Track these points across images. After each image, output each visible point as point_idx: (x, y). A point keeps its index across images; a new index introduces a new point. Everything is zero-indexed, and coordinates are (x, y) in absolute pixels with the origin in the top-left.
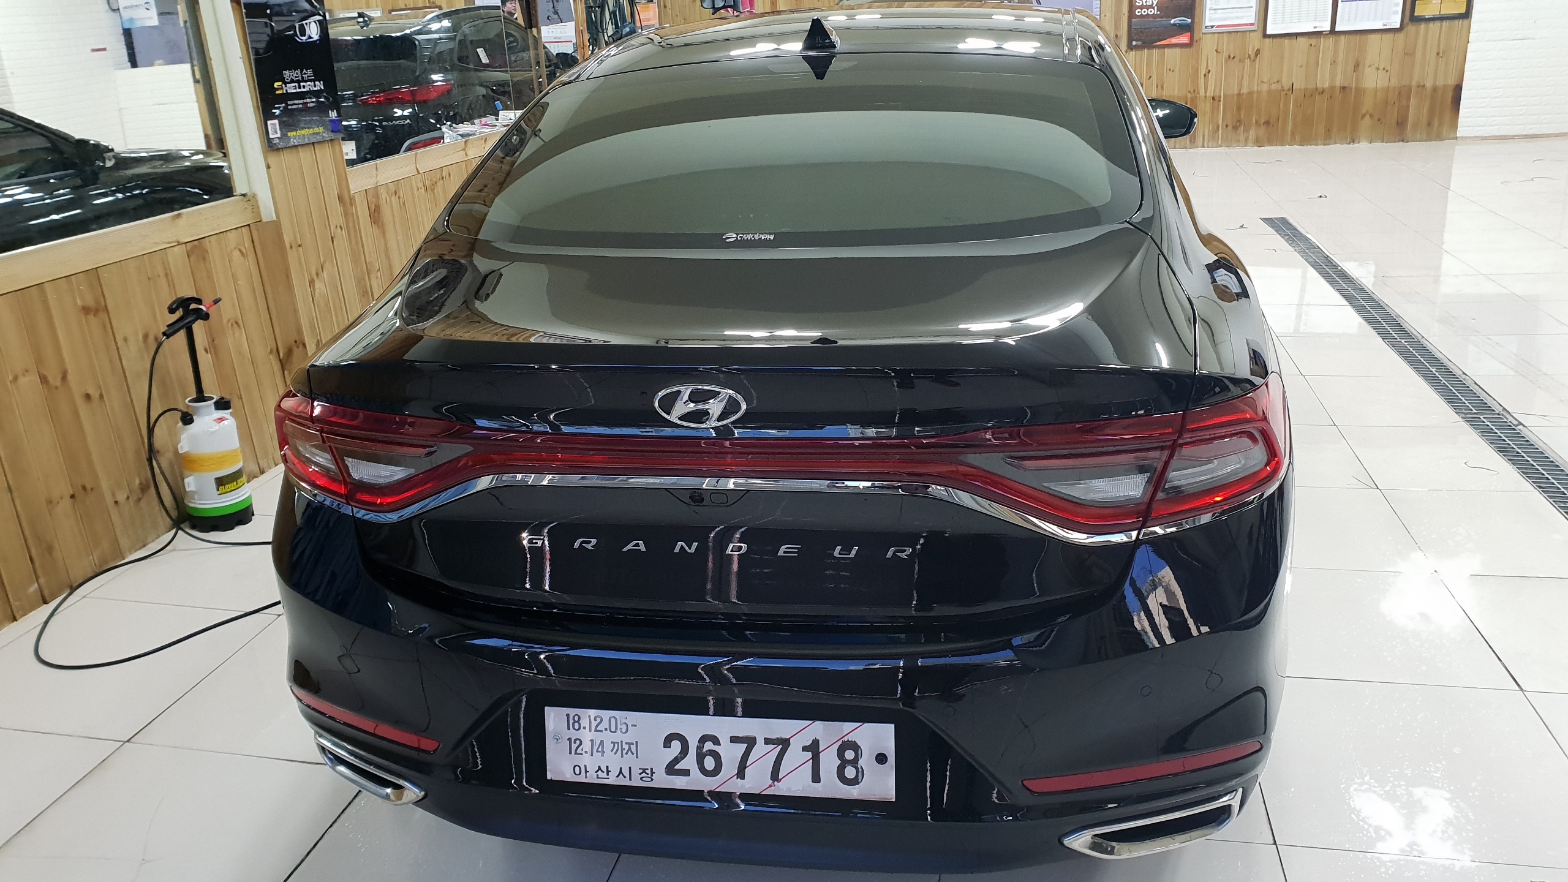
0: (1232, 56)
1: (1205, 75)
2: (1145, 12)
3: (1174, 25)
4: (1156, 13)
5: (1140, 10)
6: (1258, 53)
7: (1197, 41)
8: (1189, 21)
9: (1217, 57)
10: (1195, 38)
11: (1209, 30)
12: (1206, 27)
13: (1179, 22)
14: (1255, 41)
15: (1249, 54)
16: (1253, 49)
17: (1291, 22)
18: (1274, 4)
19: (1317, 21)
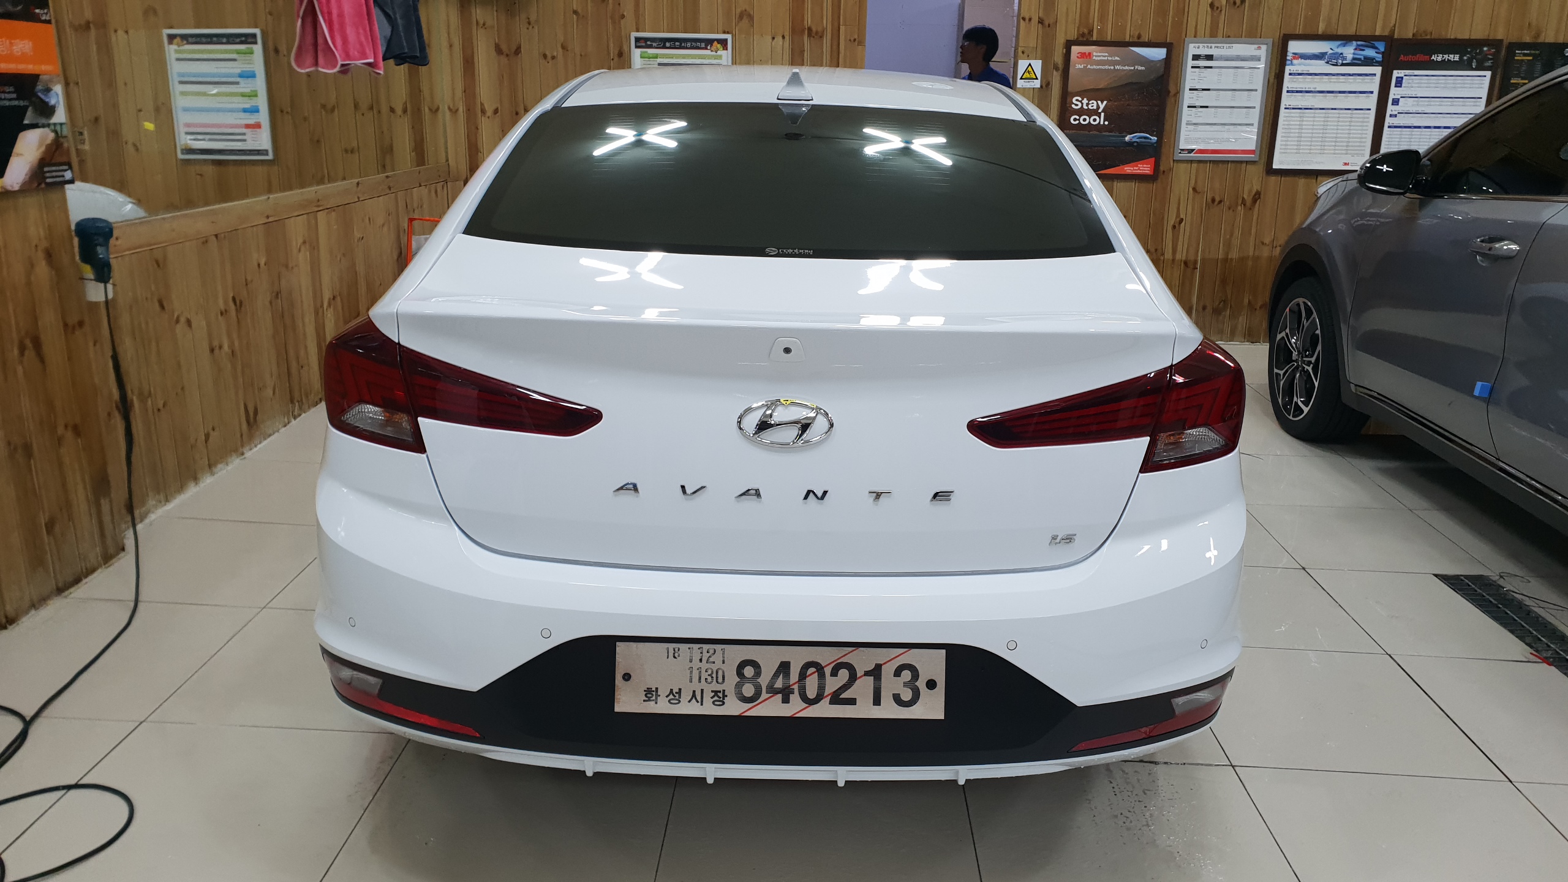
0: (1217, 199)
1: (1174, 227)
2: (1085, 120)
3: (1130, 144)
4: (1102, 123)
5: (1077, 117)
6: (1257, 197)
7: (1164, 172)
8: (1155, 139)
9: (1194, 199)
10: (1162, 168)
11: (1185, 156)
12: (1180, 151)
13: (1138, 140)
14: (1254, 179)
15: (1243, 198)
16: (1250, 191)
17: (1310, 153)
18: (1286, 123)
19: (1346, 154)
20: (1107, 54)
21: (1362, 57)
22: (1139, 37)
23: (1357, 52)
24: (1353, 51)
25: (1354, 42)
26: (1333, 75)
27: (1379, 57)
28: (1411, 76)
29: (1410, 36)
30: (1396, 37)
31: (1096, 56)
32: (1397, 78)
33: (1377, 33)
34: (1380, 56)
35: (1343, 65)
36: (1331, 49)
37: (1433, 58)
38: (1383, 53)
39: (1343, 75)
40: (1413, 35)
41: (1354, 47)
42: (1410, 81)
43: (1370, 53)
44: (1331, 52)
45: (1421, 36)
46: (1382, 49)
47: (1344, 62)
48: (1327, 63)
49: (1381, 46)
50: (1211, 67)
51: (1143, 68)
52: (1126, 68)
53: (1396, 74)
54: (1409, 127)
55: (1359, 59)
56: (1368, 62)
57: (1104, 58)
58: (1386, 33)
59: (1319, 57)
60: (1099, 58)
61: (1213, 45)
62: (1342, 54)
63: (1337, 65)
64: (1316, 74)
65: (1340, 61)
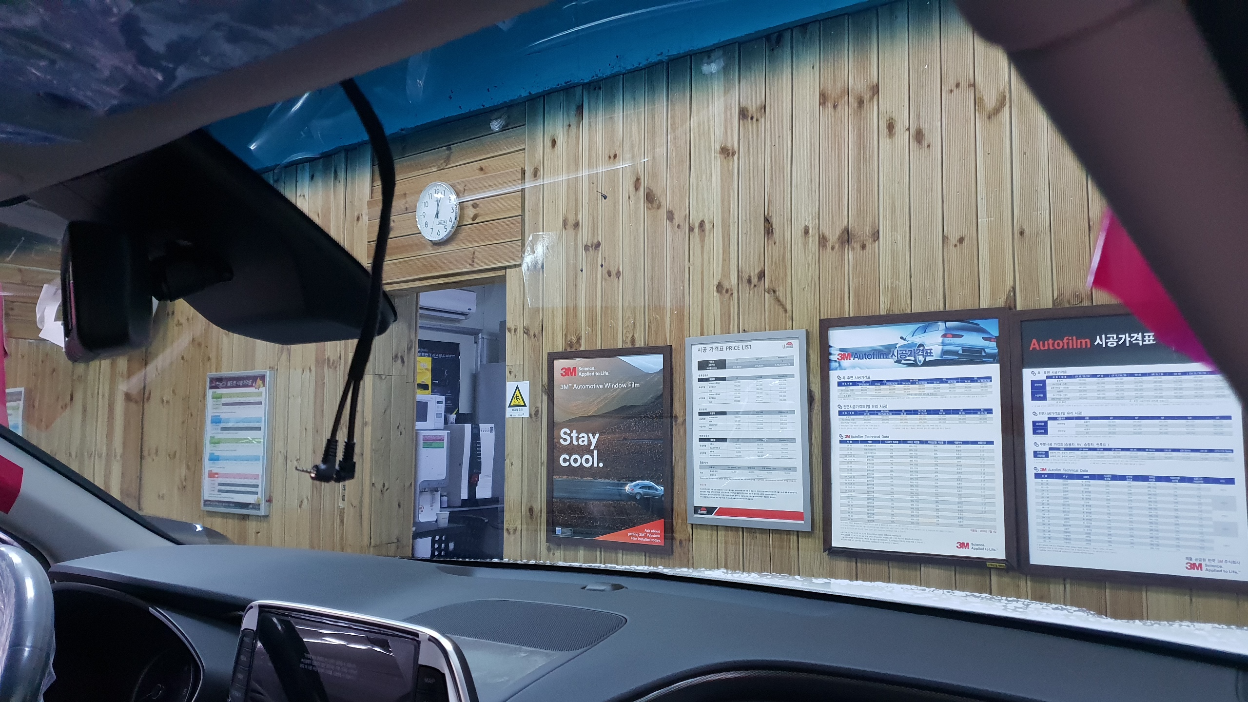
2: (577, 461)
3: (632, 497)
4: (596, 465)
5: (568, 457)
7: (679, 541)
8: (661, 489)
10: (679, 536)
11: (701, 517)
12: (697, 510)
13: (641, 491)
17: (893, 522)
18: (845, 467)
19: (961, 526)
20: (593, 369)
21: (959, 349)
22: (633, 341)
23: (947, 340)
24: (940, 340)
25: (941, 324)
26: (913, 382)
27: (992, 347)
28: (1059, 377)
29: (1047, 302)
30: (1019, 307)
31: (582, 372)
32: (1033, 382)
33: (985, 305)
34: (994, 344)
35: (926, 364)
36: (902, 338)
37: (1098, 341)
38: (998, 340)
39: (931, 381)
40: (1054, 301)
41: (943, 333)
42: (1062, 387)
43: (973, 340)
44: (903, 342)
45: (1069, 302)
46: (995, 333)
47: (928, 359)
48: (898, 362)
49: (993, 327)
50: (724, 379)
51: (638, 385)
52: (617, 385)
53: (1029, 375)
54: (1080, 477)
55: (955, 353)
56: (972, 356)
57: (590, 374)
58: (1000, 303)
59: (883, 352)
60: (585, 375)
61: (725, 345)
62: (921, 345)
63: (915, 365)
64: (882, 382)
65: (921, 358)
